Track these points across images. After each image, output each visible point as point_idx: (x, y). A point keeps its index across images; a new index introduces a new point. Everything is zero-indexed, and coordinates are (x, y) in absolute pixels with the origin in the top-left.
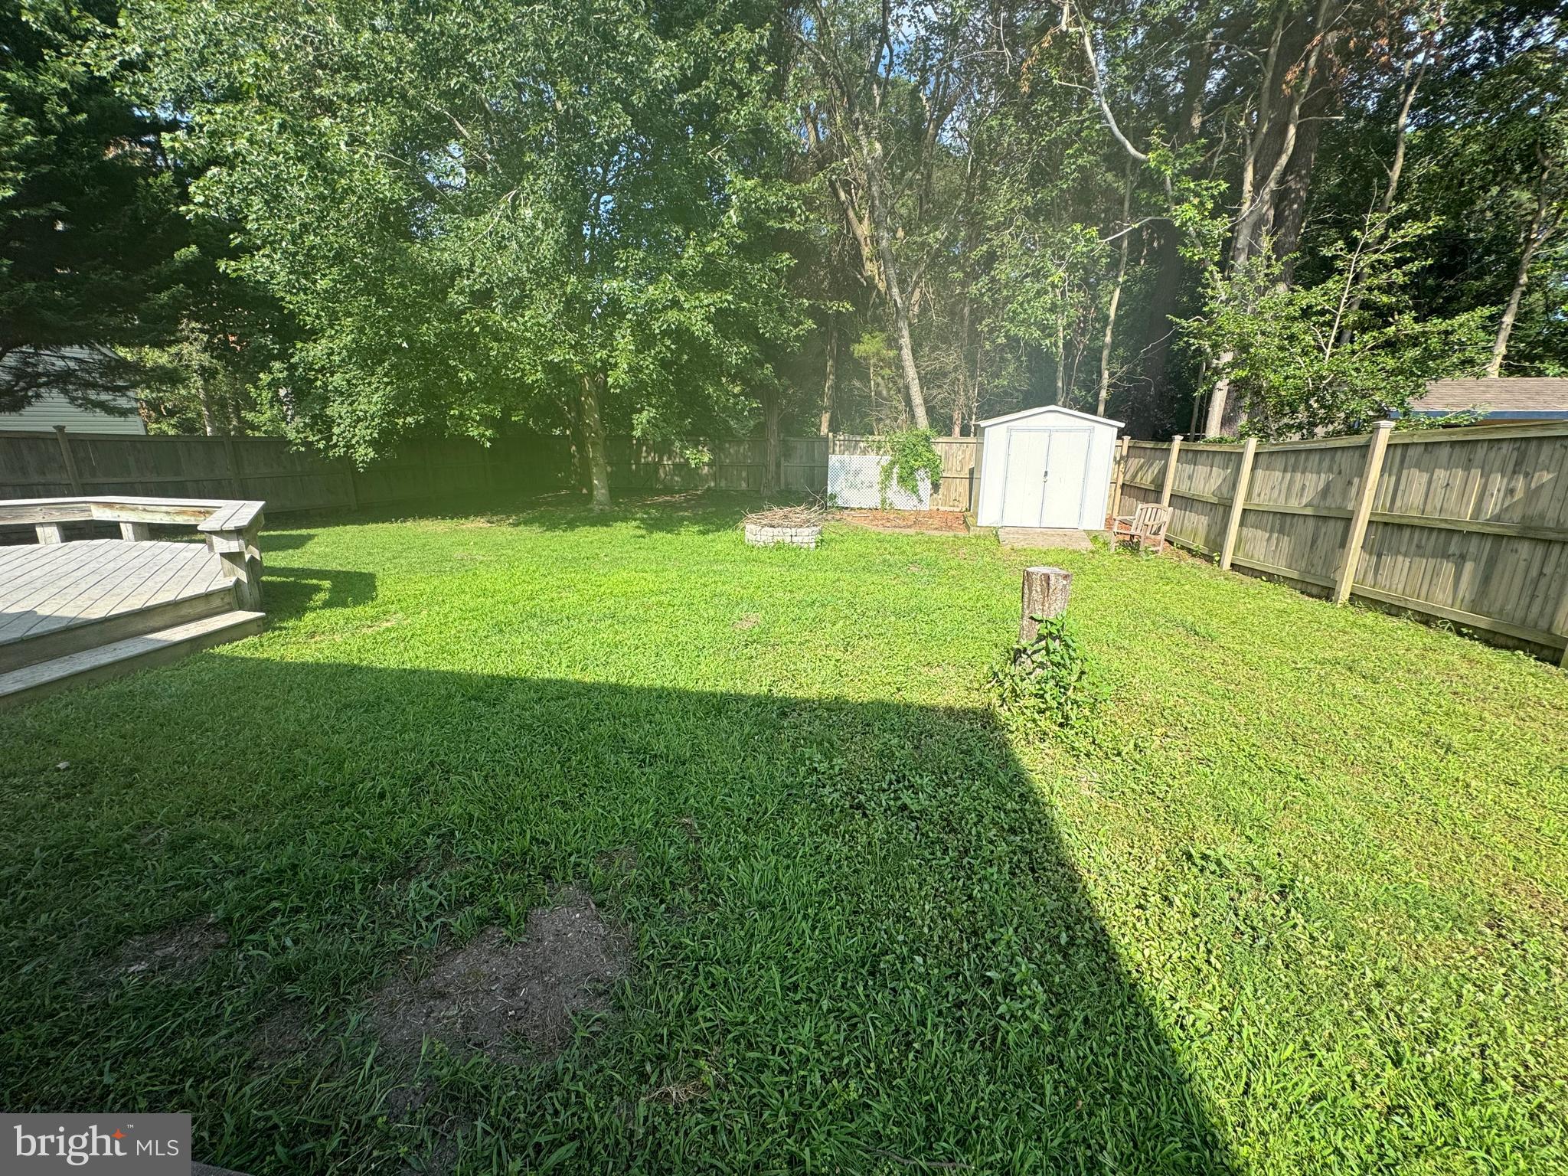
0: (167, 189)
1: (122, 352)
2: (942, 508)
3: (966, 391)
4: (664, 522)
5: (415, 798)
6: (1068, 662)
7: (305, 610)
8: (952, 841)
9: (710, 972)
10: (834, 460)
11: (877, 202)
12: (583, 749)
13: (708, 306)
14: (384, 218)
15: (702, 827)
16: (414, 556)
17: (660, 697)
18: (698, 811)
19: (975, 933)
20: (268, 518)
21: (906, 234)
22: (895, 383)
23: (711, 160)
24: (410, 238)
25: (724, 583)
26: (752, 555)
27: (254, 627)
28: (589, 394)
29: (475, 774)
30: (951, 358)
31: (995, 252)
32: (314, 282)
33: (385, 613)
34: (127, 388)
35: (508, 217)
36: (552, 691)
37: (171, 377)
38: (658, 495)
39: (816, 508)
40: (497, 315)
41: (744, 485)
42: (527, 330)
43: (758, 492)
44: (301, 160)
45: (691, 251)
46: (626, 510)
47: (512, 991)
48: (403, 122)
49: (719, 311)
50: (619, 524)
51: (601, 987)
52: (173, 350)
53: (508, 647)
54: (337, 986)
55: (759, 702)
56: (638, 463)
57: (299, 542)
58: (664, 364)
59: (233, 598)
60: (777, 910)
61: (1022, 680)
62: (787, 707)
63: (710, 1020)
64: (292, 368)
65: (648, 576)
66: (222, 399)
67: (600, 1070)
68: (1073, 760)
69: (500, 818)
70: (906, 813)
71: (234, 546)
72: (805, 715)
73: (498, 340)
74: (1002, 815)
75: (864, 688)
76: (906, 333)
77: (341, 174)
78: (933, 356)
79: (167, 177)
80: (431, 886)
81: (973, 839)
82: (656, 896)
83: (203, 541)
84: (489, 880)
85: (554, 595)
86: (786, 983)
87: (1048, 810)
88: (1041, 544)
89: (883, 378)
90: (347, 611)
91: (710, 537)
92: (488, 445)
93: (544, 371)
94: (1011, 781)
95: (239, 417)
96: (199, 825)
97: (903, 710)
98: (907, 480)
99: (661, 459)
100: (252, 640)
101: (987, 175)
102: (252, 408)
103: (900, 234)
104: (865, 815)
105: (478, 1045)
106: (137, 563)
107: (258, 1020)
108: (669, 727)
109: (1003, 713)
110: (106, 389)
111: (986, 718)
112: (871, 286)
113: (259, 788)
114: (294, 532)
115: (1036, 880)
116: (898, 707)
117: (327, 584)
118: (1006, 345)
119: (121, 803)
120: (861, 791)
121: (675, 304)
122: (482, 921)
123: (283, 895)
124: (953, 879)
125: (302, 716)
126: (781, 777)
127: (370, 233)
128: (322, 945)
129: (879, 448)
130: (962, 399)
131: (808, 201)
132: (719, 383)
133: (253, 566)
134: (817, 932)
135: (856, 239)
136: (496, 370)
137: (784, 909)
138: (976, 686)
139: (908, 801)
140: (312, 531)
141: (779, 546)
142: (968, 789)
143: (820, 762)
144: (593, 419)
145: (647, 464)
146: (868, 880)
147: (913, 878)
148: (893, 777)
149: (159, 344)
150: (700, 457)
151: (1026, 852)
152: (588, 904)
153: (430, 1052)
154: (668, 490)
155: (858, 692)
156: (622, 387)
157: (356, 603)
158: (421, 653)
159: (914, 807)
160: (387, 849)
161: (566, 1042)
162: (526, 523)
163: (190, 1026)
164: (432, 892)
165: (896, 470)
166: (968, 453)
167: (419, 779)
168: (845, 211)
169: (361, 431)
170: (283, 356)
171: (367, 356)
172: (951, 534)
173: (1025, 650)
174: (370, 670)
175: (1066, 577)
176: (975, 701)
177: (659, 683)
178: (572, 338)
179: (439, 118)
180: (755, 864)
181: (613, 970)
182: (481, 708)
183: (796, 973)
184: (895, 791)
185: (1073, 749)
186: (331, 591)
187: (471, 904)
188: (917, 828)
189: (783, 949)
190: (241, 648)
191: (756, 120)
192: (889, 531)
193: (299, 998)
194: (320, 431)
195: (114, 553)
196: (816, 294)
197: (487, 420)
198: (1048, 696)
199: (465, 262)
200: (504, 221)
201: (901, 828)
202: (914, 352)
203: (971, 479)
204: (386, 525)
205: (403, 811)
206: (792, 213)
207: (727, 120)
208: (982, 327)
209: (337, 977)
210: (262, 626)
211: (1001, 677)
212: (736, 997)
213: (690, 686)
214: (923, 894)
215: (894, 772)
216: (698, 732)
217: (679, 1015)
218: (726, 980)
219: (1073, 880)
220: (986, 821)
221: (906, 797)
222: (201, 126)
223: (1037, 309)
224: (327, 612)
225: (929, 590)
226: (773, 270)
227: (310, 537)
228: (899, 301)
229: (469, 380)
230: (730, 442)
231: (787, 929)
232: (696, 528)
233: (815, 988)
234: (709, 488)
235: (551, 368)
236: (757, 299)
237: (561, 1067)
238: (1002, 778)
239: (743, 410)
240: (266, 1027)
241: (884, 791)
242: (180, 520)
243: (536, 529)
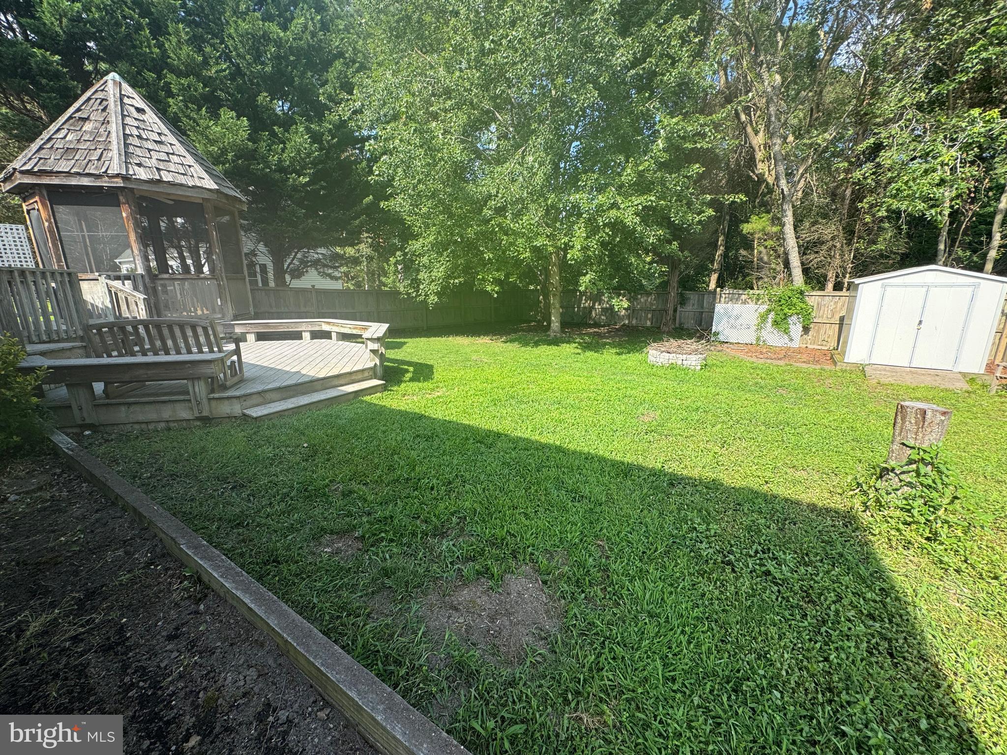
0: (363, 169)
1: (338, 250)
2: (810, 347)
3: (842, 255)
4: (594, 346)
5: (449, 492)
6: (940, 486)
7: (402, 381)
8: (810, 610)
9: (612, 648)
10: (719, 308)
11: (773, 119)
12: (539, 484)
13: (637, 205)
14: (455, 172)
15: (611, 550)
16: (452, 357)
17: (587, 458)
18: (609, 539)
19: (830, 690)
20: (390, 332)
21: (796, 138)
22: (776, 251)
23: (648, 110)
24: (467, 182)
25: (632, 389)
26: (653, 371)
27: (380, 389)
28: (555, 264)
29: (478, 486)
30: (830, 230)
31: (882, 143)
32: (420, 209)
33: (437, 387)
34: (338, 267)
35: (519, 163)
36: (521, 445)
37: (356, 261)
38: (590, 328)
39: (703, 341)
40: (508, 221)
41: (649, 323)
42: (523, 228)
43: (659, 328)
44: (421, 146)
45: (629, 171)
46: (570, 337)
47: (493, 620)
48: (470, 117)
49: (644, 208)
50: (565, 345)
51: (543, 635)
52: (356, 248)
53: (499, 415)
54: (407, 586)
55: (655, 474)
56: (579, 307)
57: (400, 346)
58: (603, 244)
59: (372, 373)
60: (662, 621)
61: (888, 494)
62: (674, 481)
63: (611, 680)
64: (405, 254)
65: (582, 380)
66: (374, 271)
67: (541, 686)
68: (941, 572)
69: (490, 515)
70: (770, 578)
71: (375, 346)
72: (688, 488)
73: (506, 234)
74: (862, 602)
75: (736, 476)
76: (790, 213)
77: (438, 151)
78: (813, 229)
79: (364, 163)
80: (453, 545)
81: (832, 614)
82: (579, 587)
83: (363, 343)
84: (483, 550)
85: (525, 386)
86: (667, 674)
87: (910, 609)
88: (909, 381)
89: (766, 247)
90: (420, 384)
91: (624, 357)
92: (496, 296)
93: (530, 252)
94: (871, 575)
95: (379, 281)
96: (354, 486)
97: (770, 499)
98: (781, 323)
99: (594, 304)
100: (379, 395)
101: (878, 81)
102: (385, 276)
103: (791, 138)
104: (733, 571)
105: (474, 645)
106: (337, 352)
107: (373, 593)
108: (592, 479)
109: (866, 518)
110: (331, 267)
111: (849, 519)
112: (761, 179)
113: (379, 472)
114: (398, 340)
115: (896, 665)
116: (766, 495)
117: (411, 369)
118: (887, 217)
119: (325, 468)
120: (731, 552)
121: (615, 206)
122: (478, 573)
123: (386, 531)
124: (810, 640)
125: (398, 438)
126: (669, 528)
127: (448, 181)
128: (402, 562)
129: (758, 300)
130: (837, 261)
131: (716, 126)
132: (639, 256)
133: (382, 357)
134: (692, 646)
135: (751, 147)
136: (504, 252)
137: (667, 621)
138: (840, 491)
139: (772, 569)
140: (406, 340)
141: (672, 367)
142: (828, 572)
143: (699, 524)
144: (555, 279)
145: (585, 308)
146: (735, 620)
147: (773, 630)
148: (760, 548)
149: (352, 245)
150: (621, 304)
151: (884, 638)
152: (537, 580)
153: (449, 639)
154: (597, 325)
155: (731, 478)
156: (576, 260)
157: (424, 380)
158: (453, 412)
159: (778, 575)
160: (434, 519)
161: (522, 662)
162: (511, 341)
163: (346, 585)
164: (454, 549)
165: (772, 316)
166: (840, 304)
167: (450, 483)
168: (744, 128)
169: (432, 287)
170: (402, 249)
171: (440, 247)
172: (818, 367)
173: (893, 470)
174: (429, 418)
175: (944, 413)
176: (838, 503)
177: (586, 450)
178: (548, 231)
179: (488, 112)
180: (647, 584)
181: (551, 626)
182: (483, 449)
183: (674, 670)
184: (761, 559)
185: (941, 562)
186: (413, 372)
187: (473, 561)
188: (779, 591)
189: (665, 650)
190: (373, 399)
191: (683, 76)
192: (762, 361)
193: (390, 587)
194: (414, 287)
195: (329, 346)
196: (716, 190)
197: (497, 282)
198: (915, 512)
199: (494, 192)
200: (517, 166)
201: (765, 589)
202: (796, 227)
203: (841, 325)
204: (440, 338)
205: (442, 499)
206: (703, 136)
207: (661, 81)
208: (864, 205)
209: (407, 582)
210: (384, 388)
211: (865, 487)
212: (629, 671)
213: (607, 455)
214: (782, 644)
215: (760, 544)
216: (611, 486)
217: (591, 669)
218: (623, 657)
219: (936, 677)
220: (845, 602)
221: (770, 566)
222: (381, 137)
223: (924, 186)
224: (411, 384)
225: (796, 410)
226: (686, 177)
227: (405, 343)
228: (786, 189)
229: (489, 258)
230: (641, 294)
231: (669, 637)
232: (614, 350)
233: (688, 685)
234: (624, 325)
235: (536, 250)
236: (672, 197)
237: (518, 675)
238: (862, 570)
239: (655, 273)
240: (377, 597)
241: (751, 556)
242: (355, 332)
243: (516, 344)
